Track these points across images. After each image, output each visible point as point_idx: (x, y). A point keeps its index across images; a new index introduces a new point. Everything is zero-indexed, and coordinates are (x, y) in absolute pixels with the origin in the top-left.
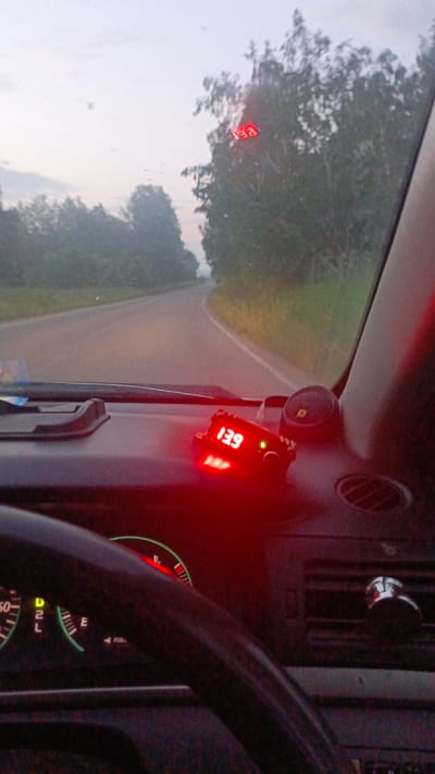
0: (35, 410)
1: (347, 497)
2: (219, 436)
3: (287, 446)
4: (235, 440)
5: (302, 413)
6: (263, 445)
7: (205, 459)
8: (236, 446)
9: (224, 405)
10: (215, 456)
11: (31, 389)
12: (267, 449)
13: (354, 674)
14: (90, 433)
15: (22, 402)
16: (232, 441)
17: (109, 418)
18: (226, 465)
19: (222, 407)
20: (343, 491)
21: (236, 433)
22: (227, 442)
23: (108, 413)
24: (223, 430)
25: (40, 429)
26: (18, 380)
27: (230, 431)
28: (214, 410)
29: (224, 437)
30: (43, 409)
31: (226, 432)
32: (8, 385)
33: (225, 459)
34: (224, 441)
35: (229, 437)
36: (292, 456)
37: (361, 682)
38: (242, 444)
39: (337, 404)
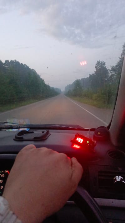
0: (33, 132)
1: (110, 155)
2: (77, 140)
3: (94, 142)
5: (99, 133)
6: (88, 142)
7: (73, 145)
8: (81, 142)
10: (76, 145)
11: (31, 126)
12: (89, 143)
13: (111, 200)
14: (46, 139)
15: (28, 130)
16: (80, 141)
17: (50, 135)
20: (109, 154)
22: (79, 141)
23: (50, 133)
24: (78, 138)
25: (35, 138)
27: (80, 138)
29: (78, 140)
33: (78, 146)
34: (78, 141)
36: (95, 145)
37: (113, 202)
38: (83, 142)
39: (108, 131)
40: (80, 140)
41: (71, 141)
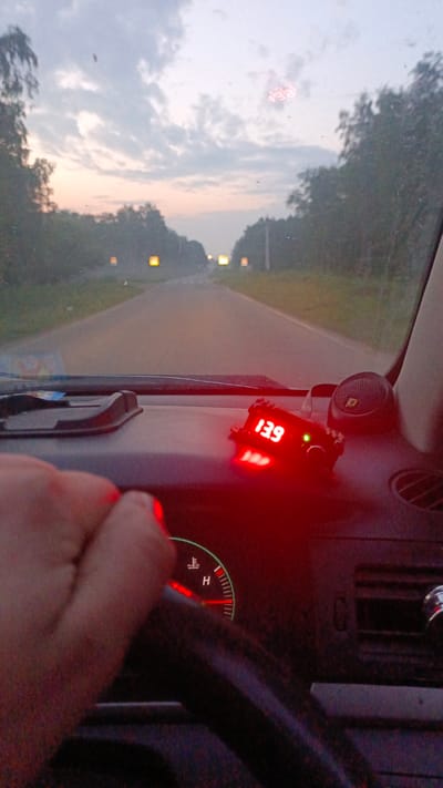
0: (64, 404)
1: (401, 494)
2: (258, 429)
3: (334, 439)
4: (275, 433)
5: (351, 402)
6: (307, 438)
7: (243, 455)
8: (276, 440)
9: (263, 395)
10: (253, 452)
12: (312, 442)
13: (413, 692)
15: (59, 397)
16: (272, 435)
17: (142, 411)
18: (265, 461)
19: (260, 397)
20: (398, 487)
21: (276, 425)
22: (266, 435)
23: (140, 406)
24: (262, 423)
25: (61, 425)
26: (54, 374)
27: (269, 423)
28: (252, 400)
29: (262, 430)
30: (72, 404)
31: (266, 425)
32: (44, 379)
33: (264, 455)
34: (262, 434)
35: (268, 430)
36: (339, 450)
37: (421, 702)
38: (283, 437)
39: (391, 392)
40: (274, 432)
41: (234, 436)
